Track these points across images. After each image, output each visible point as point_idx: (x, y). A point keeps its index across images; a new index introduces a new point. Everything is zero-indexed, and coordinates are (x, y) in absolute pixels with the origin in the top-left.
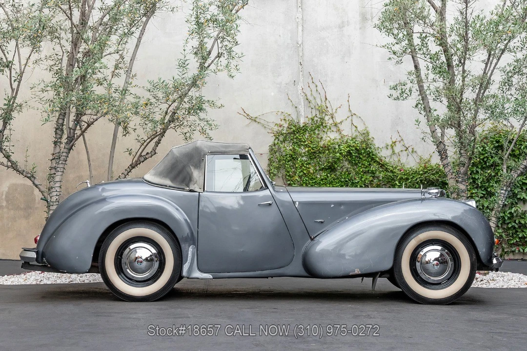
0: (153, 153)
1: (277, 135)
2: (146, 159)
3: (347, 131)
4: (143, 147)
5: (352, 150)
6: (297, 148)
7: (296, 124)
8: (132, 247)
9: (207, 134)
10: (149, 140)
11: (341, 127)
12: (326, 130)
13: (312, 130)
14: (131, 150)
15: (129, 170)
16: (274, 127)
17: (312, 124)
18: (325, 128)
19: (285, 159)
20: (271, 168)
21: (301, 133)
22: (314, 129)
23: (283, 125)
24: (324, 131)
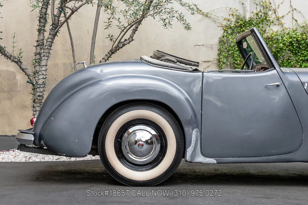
0: (130, 40)
1: (226, 29)
2: (124, 45)
3: (288, 24)
4: (123, 33)
5: (294, 41)
7: (243, 19)
8: (131, 130)
9: (184, 21)
10: (129, 26)
11: (283, 21)
12: (269, 24)
13: (257, 24)
14: (112, 36)
15: (109, 55)
16: (223, 22)
17: (257, 19)
18: (268, 21)
19: (233, 49)
20: (221, 57)
21: (247, 27)
22: (258, 23)
23: (232, 20)
24: (267, 25)
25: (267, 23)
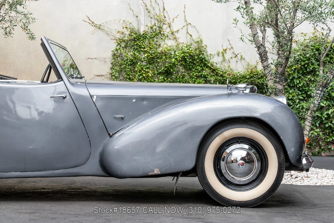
1: (120, 41)
3: (183, 39)
5: (187, 56)
6: (137, 54)
7: (137, 32)
9: (28, 30)
11: (177, 35)
12: (163, 38)
13: (151, 38)
16: (117, 34)
17: (151, 32)
18: (163, 35)
19: (125, 63)
20: (113, 71)
21: (141, 40)
22: (153, 37)
23: (125, 33)
24: (162, 39)
25: (162, 38)
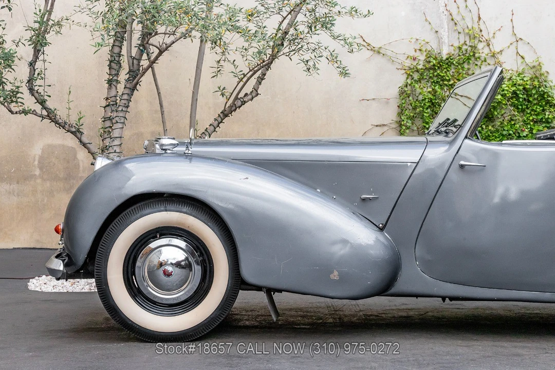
0: (254, 94)
1: (410, 72)
2: (244, 103)
3: (510, 63)
4: (241, 84)
6: (439, 90)
7: (437, 56)
9: (339, 62)
10: (251, 73)
11: (501, 58)
12: (479, 63)
13: (459, 64)
14: (224, 89)
15: (220, 120)
16: (406, 61)
17: (459, 55)
18: (478, 60)
19: (422, 105)
20: (403, 118)
21: (444, 68)
22: (462, 62)
23: (419, 58)
24: (476, 65)
25: (476, 63)
